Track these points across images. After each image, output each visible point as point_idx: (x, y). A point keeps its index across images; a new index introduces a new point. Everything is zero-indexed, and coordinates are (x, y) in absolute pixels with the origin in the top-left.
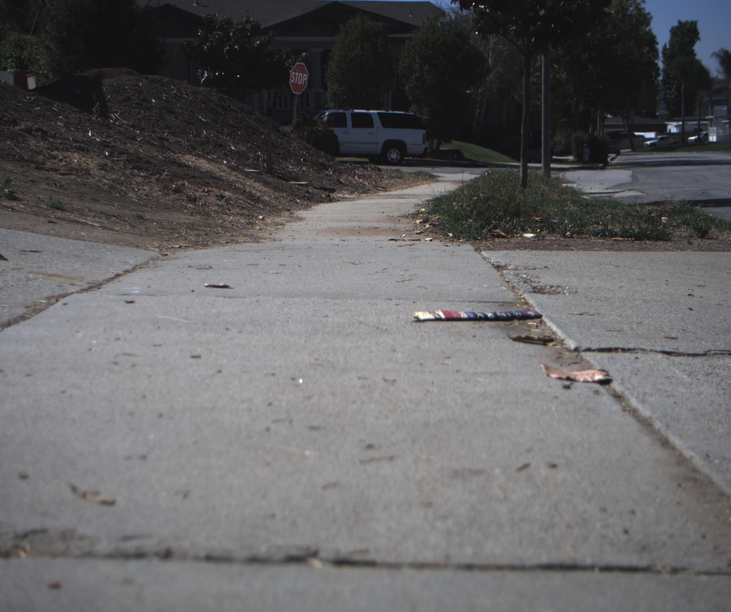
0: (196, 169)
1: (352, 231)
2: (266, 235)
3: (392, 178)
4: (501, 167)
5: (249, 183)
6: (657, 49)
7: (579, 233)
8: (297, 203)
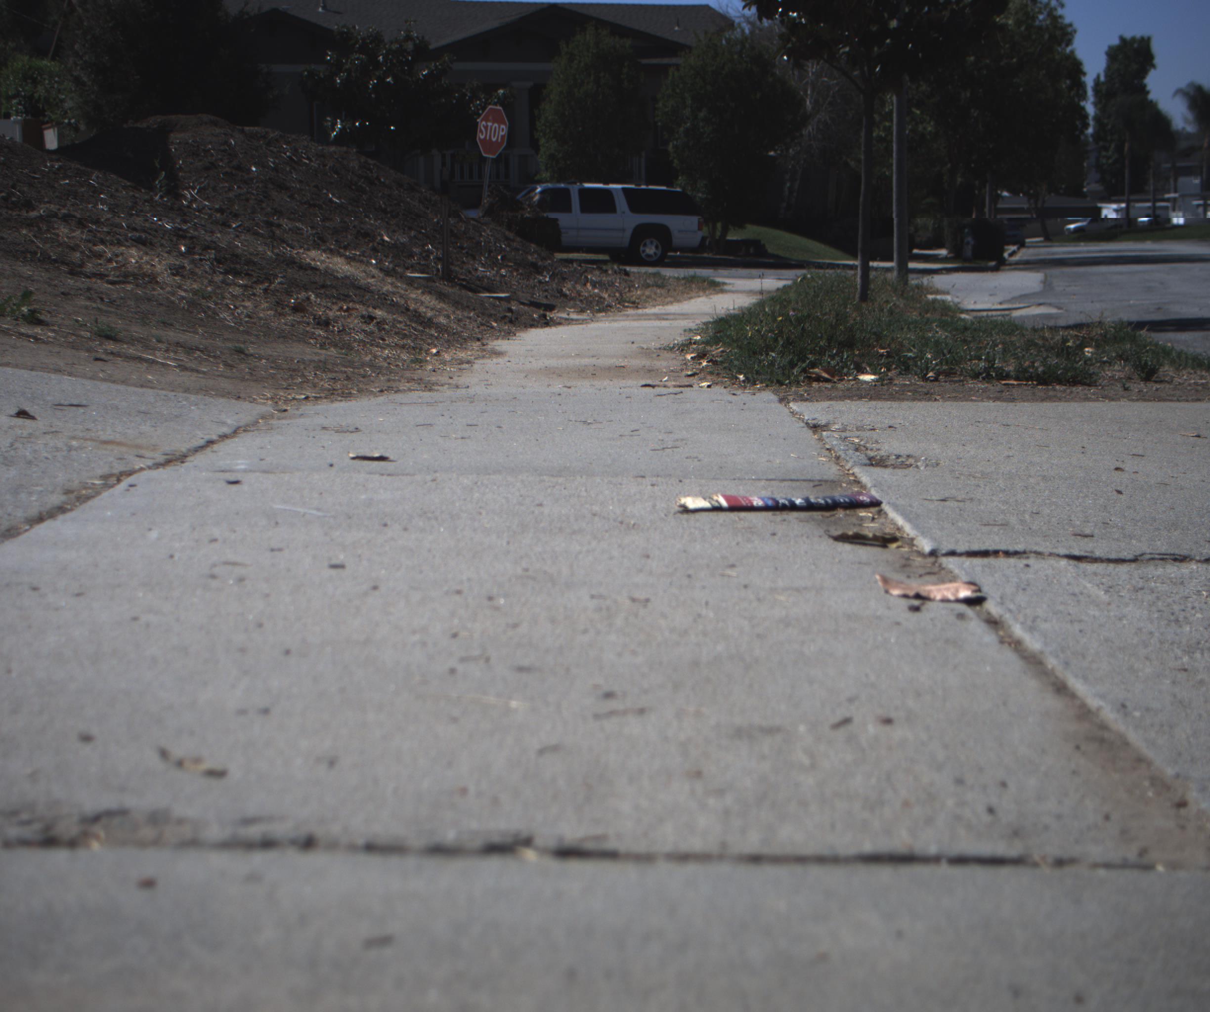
0: (328, 273)
1: (582, 373)
2: (444, 379)
3: (648, 286)
4: (827, 268)
5: (413, 296)
6: (1084, 82)
7: (949, 374)
8: (492, 327)
